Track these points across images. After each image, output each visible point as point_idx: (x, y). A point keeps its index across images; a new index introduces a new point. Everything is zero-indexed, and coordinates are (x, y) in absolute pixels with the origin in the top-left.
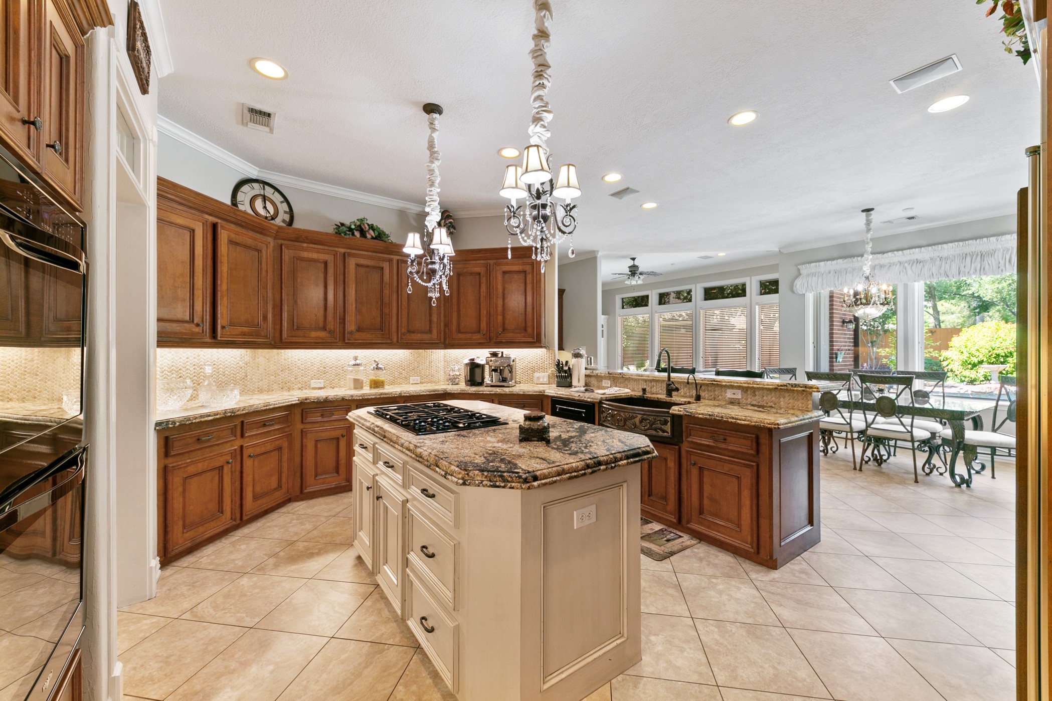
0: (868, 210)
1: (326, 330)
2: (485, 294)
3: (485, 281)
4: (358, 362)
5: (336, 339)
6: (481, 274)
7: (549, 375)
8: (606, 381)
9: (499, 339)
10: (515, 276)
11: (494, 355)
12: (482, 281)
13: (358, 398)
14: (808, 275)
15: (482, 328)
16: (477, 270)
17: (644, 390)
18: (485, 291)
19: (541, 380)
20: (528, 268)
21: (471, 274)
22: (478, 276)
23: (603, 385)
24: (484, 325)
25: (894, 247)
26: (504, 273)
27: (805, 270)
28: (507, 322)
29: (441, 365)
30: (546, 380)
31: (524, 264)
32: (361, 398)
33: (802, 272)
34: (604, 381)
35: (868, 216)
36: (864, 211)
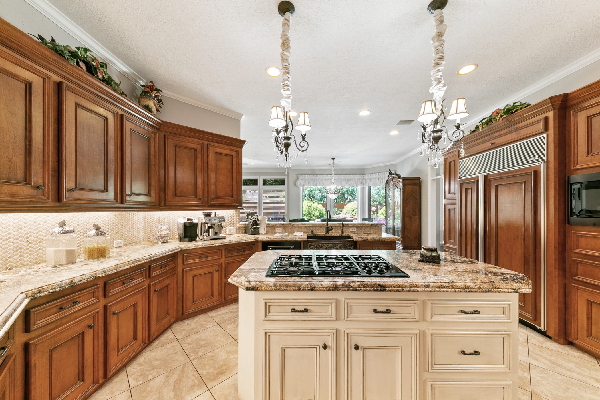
0: (333, 159)
1: (29, 184)
2: (200, 167)
3: (200, 156)
4: (67, 228)
5: (48, 198)
6: (197, 151)
7: (237, 228)
8: (279, 229)
9: (213, 203)
10: (224, 157)
11: (208, 215)
12: (198, 156)
13: (112, 272)
14: (302, 180)
15: (198, 194)
16: (194, 146)
17: (313, 232)
18: (201, 164)
19: (232, 232)
20: (234, 154)
21: (188, 148)
22: (194, 152)
23: (276, 231)
24: (199, 191)
25: (327, 173)
26: (217, 153)
27: (300, 177)
28: (218, 190)
29: (142, 226)
30: (235, 231)
31: (231, 150)
32: (115, 271)
33: (299, 178)
34: (276, 229)
35: (333, 161)
36: (332, 159)
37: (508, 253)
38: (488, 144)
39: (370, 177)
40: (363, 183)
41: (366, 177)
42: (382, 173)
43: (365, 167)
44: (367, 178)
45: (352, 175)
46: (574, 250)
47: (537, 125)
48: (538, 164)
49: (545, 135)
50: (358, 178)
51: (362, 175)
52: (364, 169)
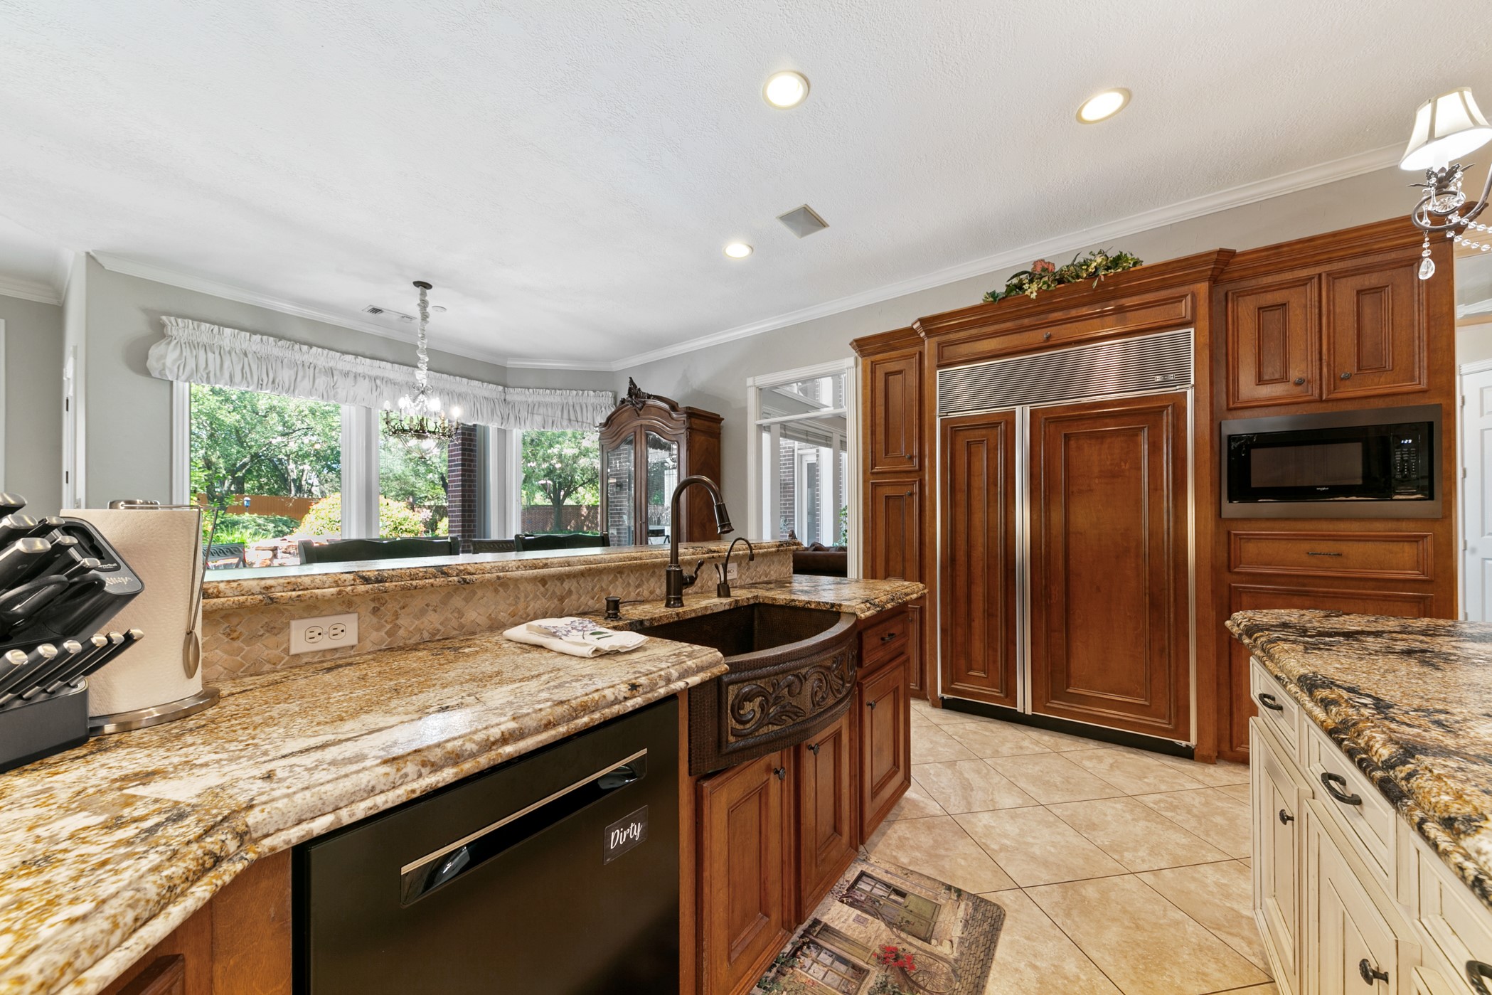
0: (426, 286)
14: (193, 345)
27: (182, 329)
33: (172, 331)
35: (423, 294)
36: (417, 284)
37: (1098, 589)
38: (1039, 336)
39: (530, 400)
40: (506, 417)
41: (515, 395)
42: (574, 392)
43: (511, 363)
44: (520, 403)
45: (465, 380)
46: (1235, 568)
47: (1170, 306)
48: (1179, 390)
49: (1192, 330)
50: (487, 394)
51: (501, 388)
52: (504, 369)
